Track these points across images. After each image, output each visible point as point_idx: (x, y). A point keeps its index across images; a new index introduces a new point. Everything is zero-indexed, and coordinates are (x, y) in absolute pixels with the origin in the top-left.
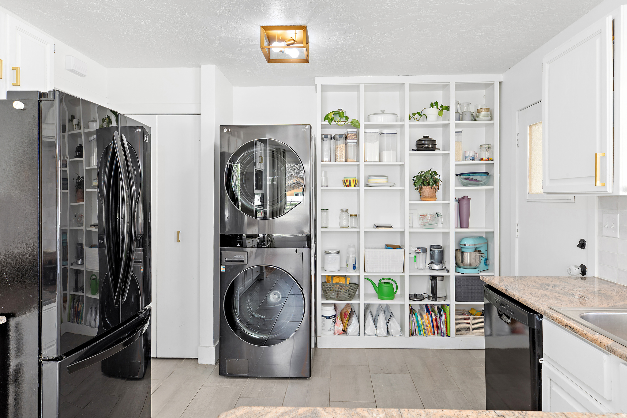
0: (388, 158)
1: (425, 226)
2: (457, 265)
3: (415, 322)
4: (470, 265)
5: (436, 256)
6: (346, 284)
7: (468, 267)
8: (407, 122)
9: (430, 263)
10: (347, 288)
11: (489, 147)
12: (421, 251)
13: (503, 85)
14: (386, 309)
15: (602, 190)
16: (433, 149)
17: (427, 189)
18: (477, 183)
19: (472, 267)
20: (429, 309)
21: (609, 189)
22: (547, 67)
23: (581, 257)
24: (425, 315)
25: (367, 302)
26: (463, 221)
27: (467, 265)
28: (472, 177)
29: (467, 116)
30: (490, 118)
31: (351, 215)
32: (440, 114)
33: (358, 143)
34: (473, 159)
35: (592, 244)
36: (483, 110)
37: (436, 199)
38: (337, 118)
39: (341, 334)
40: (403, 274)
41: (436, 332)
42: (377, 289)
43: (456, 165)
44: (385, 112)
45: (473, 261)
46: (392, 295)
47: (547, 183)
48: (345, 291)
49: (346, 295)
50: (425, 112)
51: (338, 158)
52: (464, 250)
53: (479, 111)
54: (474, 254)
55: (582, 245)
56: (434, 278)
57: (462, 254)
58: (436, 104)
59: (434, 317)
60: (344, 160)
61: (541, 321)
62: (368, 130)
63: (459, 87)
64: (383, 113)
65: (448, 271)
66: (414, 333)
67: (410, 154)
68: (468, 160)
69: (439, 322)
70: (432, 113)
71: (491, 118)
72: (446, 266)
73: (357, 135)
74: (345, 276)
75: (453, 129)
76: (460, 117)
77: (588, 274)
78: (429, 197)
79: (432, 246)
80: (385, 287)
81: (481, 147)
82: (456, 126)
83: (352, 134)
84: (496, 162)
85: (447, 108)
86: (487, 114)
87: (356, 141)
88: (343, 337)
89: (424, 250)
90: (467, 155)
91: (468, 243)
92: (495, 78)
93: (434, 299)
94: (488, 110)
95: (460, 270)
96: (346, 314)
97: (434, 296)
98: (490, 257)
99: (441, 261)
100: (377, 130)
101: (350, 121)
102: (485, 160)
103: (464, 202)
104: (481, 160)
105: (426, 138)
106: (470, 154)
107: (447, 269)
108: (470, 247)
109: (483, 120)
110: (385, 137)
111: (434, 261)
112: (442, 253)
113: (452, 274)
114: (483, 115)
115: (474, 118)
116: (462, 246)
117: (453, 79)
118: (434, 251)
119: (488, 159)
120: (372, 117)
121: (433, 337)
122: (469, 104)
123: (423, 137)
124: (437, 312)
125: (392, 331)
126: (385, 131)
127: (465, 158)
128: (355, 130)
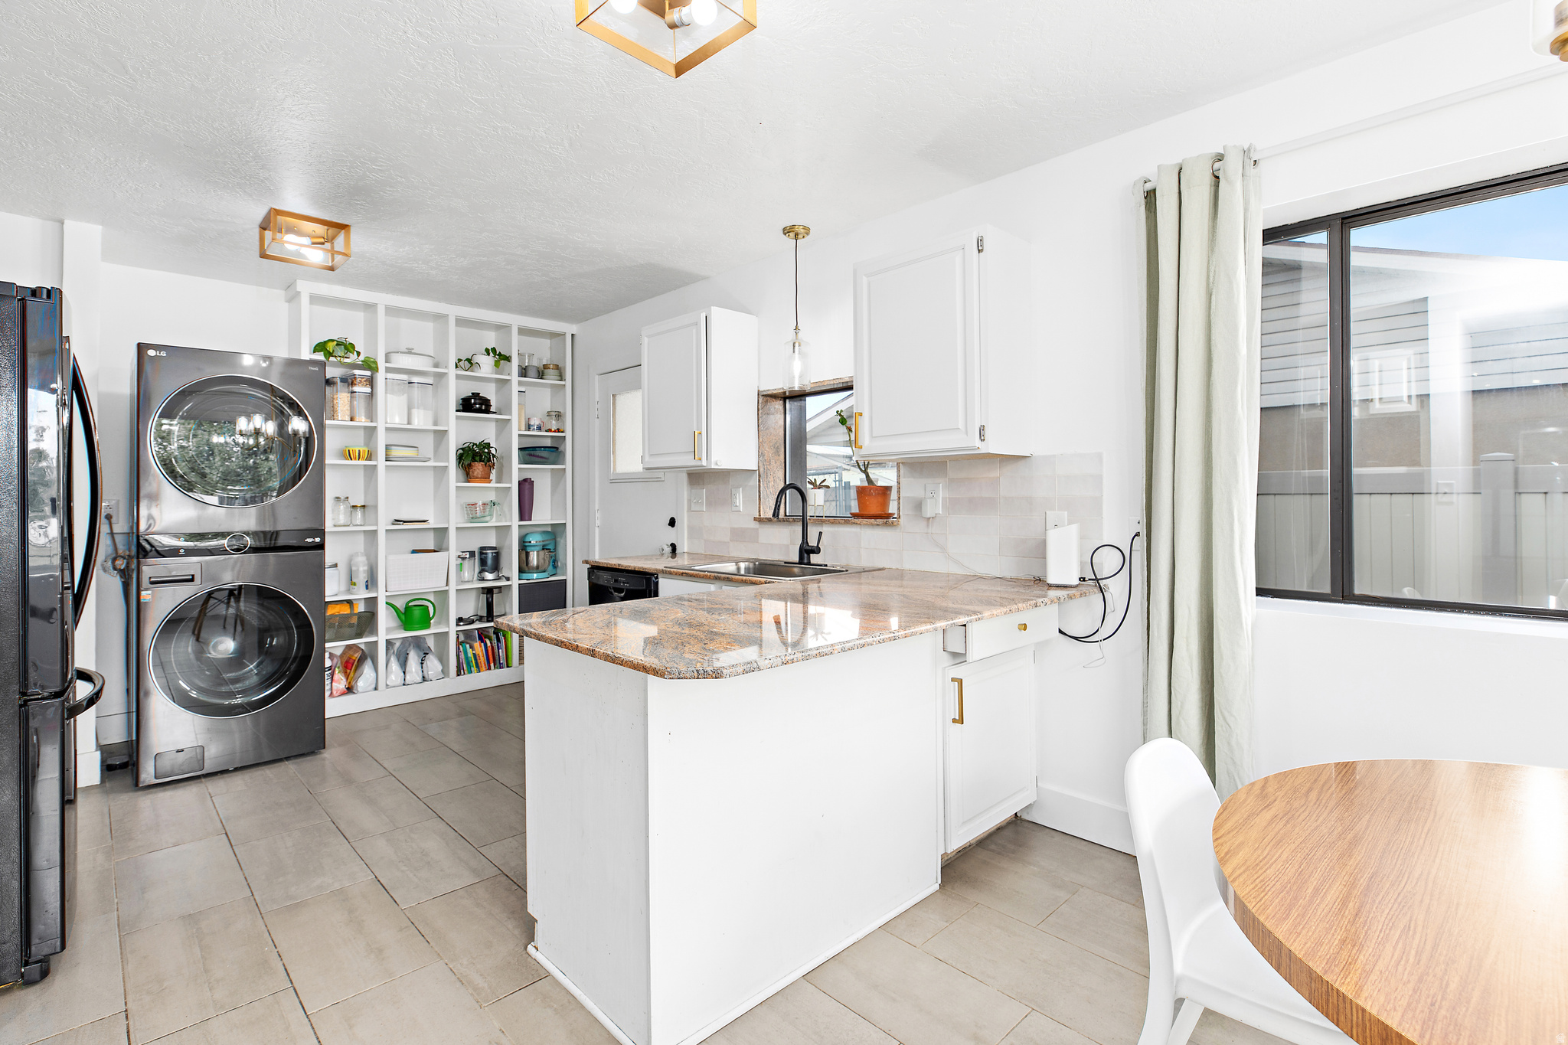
0: (421, 420)
1: (473, 519)
2: (521, 571)
3: (462, 656)
4: (538, 567)
5: (489, 561)
6: (352, 615)
7: (535, 571)
8: (452, 372)
9: (480, 572)
10: (354, 620)
11: (559, 416)
12: (468, 556)
13: (577, 339)
14: (418, 643)
15: (699, 463)
16: (487, 411)
17: (478, 468)
18: (544, 461)
19: (540, 569)
20: (482, 635)
21: (704, 463)
22: (645, 340)
23: (671, 535)
24: (477, 645)
25: (389, 637)
26: (525, 512)
27: (533, 568)
28: (538, 453)
29: (532, 372)
30: (559, 378)
31: (353, 506)
32: (497, 364)
33: (372, 395)
34: (539, 429)
35: (683, 522)
36: (551, 366)
37: (490, 482)
38: (340, 351)
39: (343, 694)
40: (447, 588)
41: (492, 665)
42: (403, 617)
43: (519, 435)
44: (413, 351)
45: (541, 561)
46: (426, 622)
47: (647, 458)
48: (351, 626)
49: (353, 631)
50: (475, 359)
51: (339, 414)
52: (528, 549)
53: (545, 367)
54: (542, 553)
55: (672, 523)
56: (489, 591)
57: (527, 554)
58: (494, 350)
59: (489, 644)
60: (348, 418)
61: (658, 582)
62: (390, 376)
63: (523, 331)
64: (410, 352)
65: (508, 579)
66: (462, 671)
67: (458, 418)
68: (534, 429)
69: (496, 650)
70: (486, 363)
71: (561, 378)
72: (505, 572)
73: (371, 382)
74: (349, 602)
75: (515, 388)
76: (524, 372)
77: (678, 551)
78: (481, 478)
79: (482, 549)
80: (417, 612)
81: (549, 414)
82: (520, 383)
83: (363, 380)
84: (568, 435)
85: (508, 359)
86: (555, 372)
87: (369, 390)
88: (349, 697)
89: (472, 554)
90: (532, 423)
91: (534, 539)
92: (568, 328)
93: (490, 619)
94: (557, 367)
95: (525, 576)
96: (351, 661)
97: (490, 617)
98: (560, 557)
99: (496, 568)
100: (405, 377)
101: (362, 358)
102: (555, 431)
103: (527, 485)
104: (550, 430)
105: (476, 395)
106: (535, 422)
107: (506, 576)
108: (537, 544)
109: (551, 380)
110: (416, 389)
111: (486, 568)
112: (497, 557)
113: (515, 582)
114: (551, 372)
115: (541, 375)
116: (527, 544)
117: (516, 320)
118: (486, 554)
119: (558, 431)
120: (394, 357)
121: (488, 672)
122: (531, 355)
123: (472, 393)
124: (494, 637)
125: (431, 674)
126: (415, 379)
127: (529, 427)
128: (368, 373)
